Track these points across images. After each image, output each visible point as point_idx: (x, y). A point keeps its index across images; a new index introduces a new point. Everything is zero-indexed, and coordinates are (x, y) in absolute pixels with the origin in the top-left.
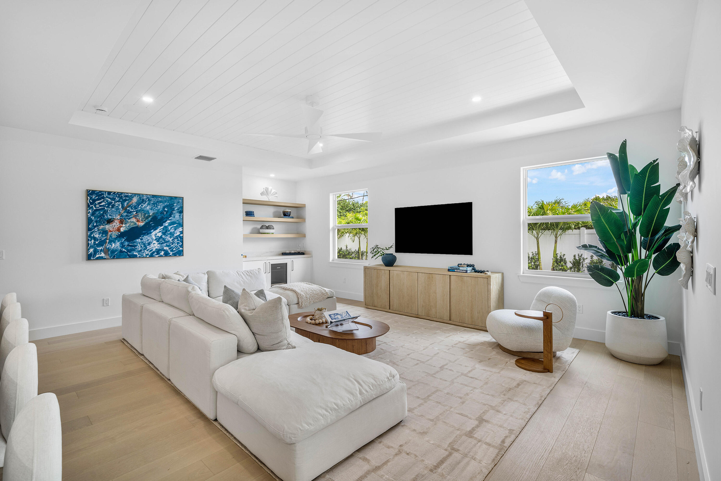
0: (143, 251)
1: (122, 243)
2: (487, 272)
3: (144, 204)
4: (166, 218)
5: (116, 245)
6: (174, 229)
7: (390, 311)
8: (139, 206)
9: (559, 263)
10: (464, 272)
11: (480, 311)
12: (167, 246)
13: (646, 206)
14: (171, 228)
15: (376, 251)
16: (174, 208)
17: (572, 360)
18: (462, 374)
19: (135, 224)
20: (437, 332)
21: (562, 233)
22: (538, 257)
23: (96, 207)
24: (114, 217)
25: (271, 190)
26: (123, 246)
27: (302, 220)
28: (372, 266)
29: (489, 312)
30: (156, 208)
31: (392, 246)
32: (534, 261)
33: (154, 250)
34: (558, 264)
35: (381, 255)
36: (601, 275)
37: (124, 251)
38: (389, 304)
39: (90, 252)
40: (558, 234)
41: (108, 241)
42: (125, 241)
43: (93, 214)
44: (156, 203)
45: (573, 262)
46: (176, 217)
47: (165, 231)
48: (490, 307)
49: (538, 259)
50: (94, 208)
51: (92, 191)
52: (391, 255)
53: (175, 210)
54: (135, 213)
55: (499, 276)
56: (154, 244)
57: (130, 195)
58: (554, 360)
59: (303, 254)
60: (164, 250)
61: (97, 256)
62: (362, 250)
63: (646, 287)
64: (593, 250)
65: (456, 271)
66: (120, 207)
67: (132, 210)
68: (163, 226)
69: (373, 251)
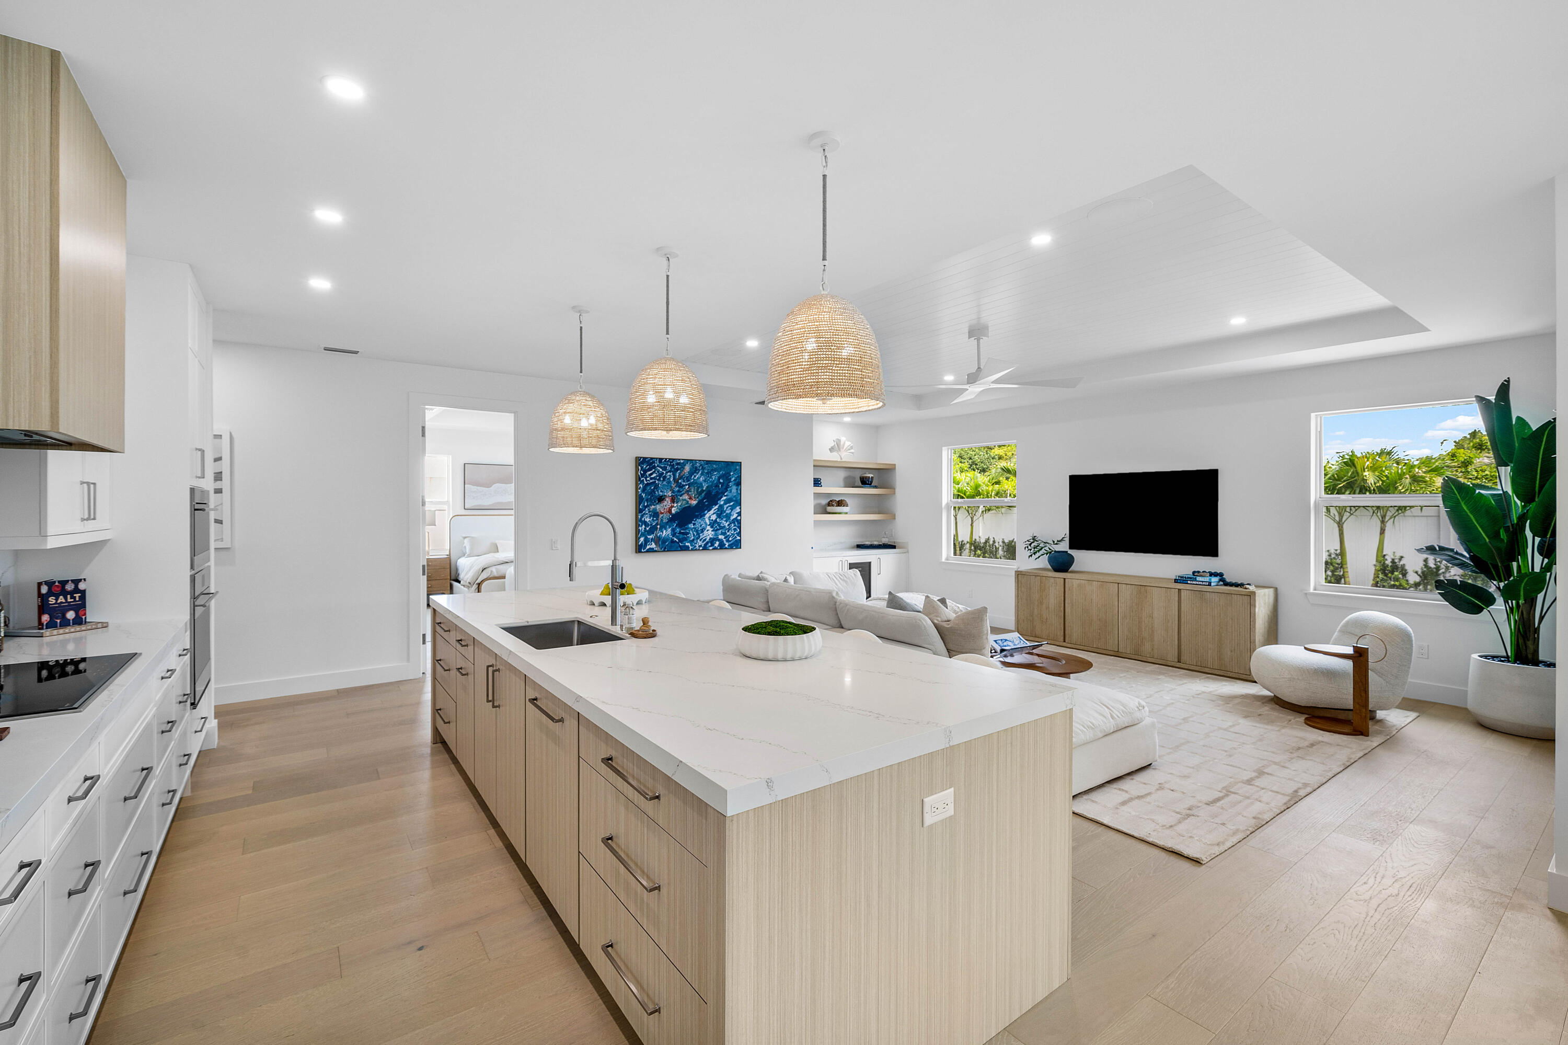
0: (695, 541)
1: (673, 530)
2: (1247, 586)
3: (697, 474)
4: (722, 493)
5: (666, 533)
6: (730, 509)
7: (1064, 644)
8: (691, 476)
9: (1390, 575)
10: (1205, 585)
11: (1236, 649)
12: (722, 534)
13: (1541, 487)
14: (727, 508)
15: (1034, 545)
16: (731, 479)
17: (1403, 725)
18: (1221, 729)
19: (688, 502)
20: (1160, 677)
21: (1397, 513)
22: (1340, 561)
23: (646, 481)
24: (666, 494)
25: (845, 443)
26: (674, 534)
27: (891, 490)
28: (1030, 571)
29: (1252, 650)
30: (711, 480)
31: (1063, 538)
32: (1332, 568)
33: (708, 540)
34: (1386, 575)
35: (1047, 554)
36: (1461, 596)
37: (676, 541)
38: (1062, 634)
39: (640, 542)
40: (1387, 514)
41: (658, 527)
42: (676, 526)
43: (643, 491)
44: (710, 472)
45: (1423, 572)
46: (733, 491)
47: (720, 514)
48: (1255, 642)
49: (1342, 565)
50: (645, 482)
51: (643, 458)
52: (1065, 554)
53: (731, 482)
54: (687, 487)
55: (1269, 592)
56: (708, 530)
57: (682, 462)
58: (1370, 723)
59: (894, 547)
60: (719, 540)
61: (648, 547)
62: (960, 540)
63: (1542, 618)
64: (1447, 555)
65: (1189, 582)
66: (672, 480)
67: (685, 483)
68: (718, 505)
69: (1029, 546)
